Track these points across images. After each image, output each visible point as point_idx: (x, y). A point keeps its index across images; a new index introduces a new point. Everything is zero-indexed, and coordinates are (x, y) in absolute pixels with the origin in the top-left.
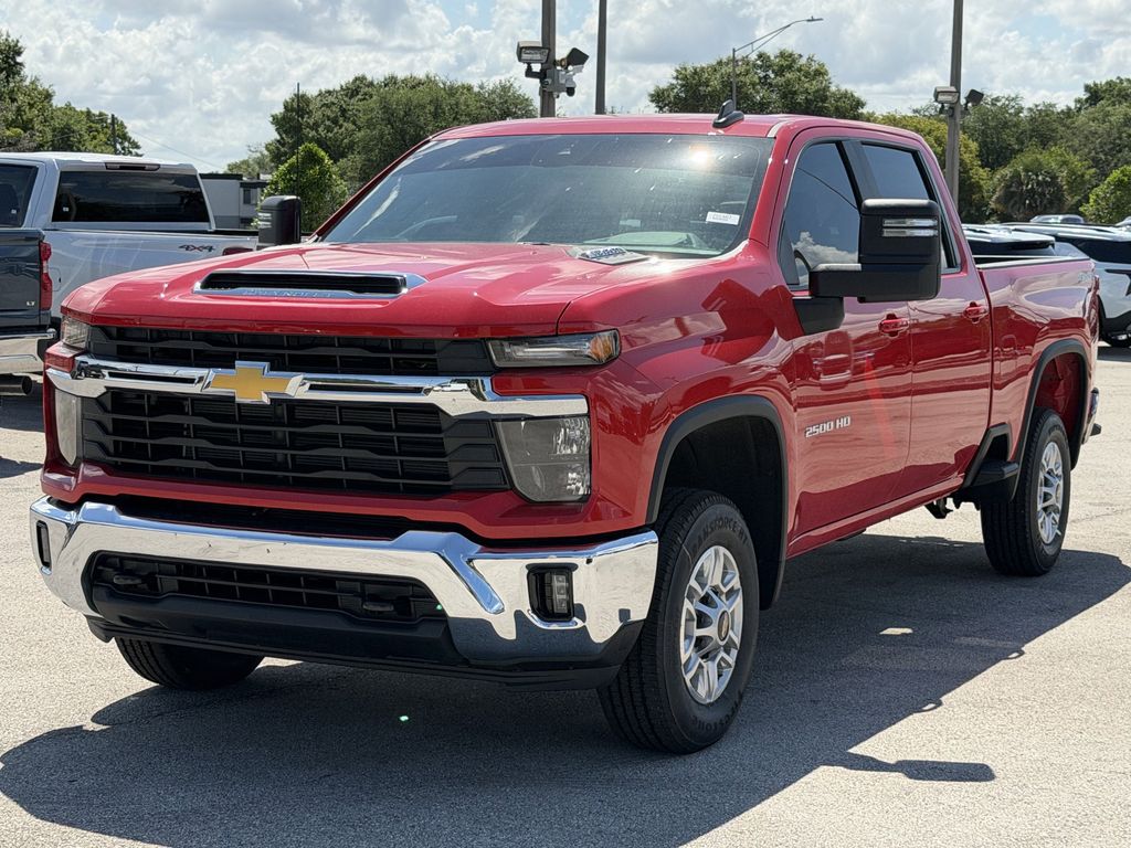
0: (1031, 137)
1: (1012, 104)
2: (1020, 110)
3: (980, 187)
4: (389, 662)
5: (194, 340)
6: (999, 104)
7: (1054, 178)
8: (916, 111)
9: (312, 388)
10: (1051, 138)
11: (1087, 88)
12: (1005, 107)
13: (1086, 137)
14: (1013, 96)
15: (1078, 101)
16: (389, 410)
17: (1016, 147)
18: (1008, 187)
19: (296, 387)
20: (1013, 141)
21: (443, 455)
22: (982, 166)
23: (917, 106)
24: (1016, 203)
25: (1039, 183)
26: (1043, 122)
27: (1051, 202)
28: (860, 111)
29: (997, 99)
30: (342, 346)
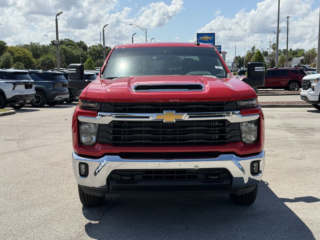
0: (43, 52)
1: (38, 44)
2: (40, 46)
3: (34, 63)
4: (204, 191)
5: (145, 105)
6: (35, 44)
7: (52, 61)
8: (17, 46)
9: (190, 117)
10: (48, 52)
11: (52, 42)
12: (37, 45)
13: (54, 52)
14: (38, 43)
15: (50, 44)
16: (211, 122)
17: (40, 54)
18: (42, 62)
19: (185, 117)
20: (39, 53)
21: (225, 133)
22: (34, 58)
23: (17, 45)
24: (44, 66)
25: (49, 62)
26: (46, 49)
27: (52, 66)
28: (6, 45)
29: (35, 43)
30: (195, 104)
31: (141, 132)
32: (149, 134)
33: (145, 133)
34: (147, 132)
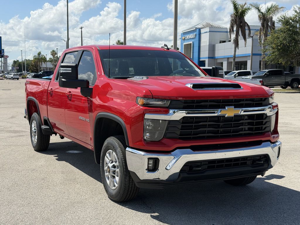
9: (244, 111)
19: (241, 112)
21: (263, 124)
30: (245, 101)
31: (205, 126)
32: (211, 128)
33: (208, 128)
34: (210, 126)
